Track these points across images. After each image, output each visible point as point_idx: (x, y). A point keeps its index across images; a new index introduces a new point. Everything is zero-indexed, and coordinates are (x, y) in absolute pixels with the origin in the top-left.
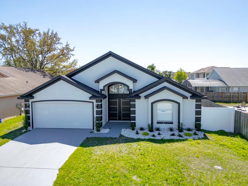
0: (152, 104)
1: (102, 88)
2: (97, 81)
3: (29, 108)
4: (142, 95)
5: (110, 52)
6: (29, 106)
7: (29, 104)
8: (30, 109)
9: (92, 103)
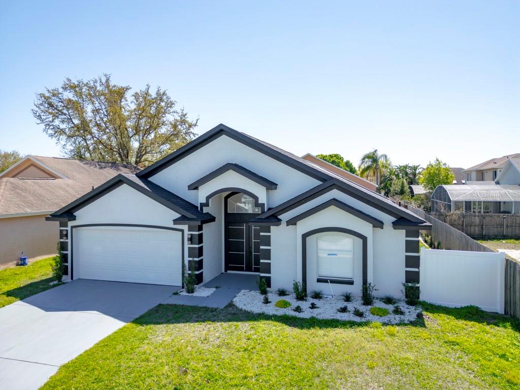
0: (305, 236)
1: (204, 201)
2: (194, 187)
3: (67, 239)
4: (285, 217)
5: (221, 125)
6: (67, 235)
7: (67, 230)
8: (69, 241)
9: (181, 233)
